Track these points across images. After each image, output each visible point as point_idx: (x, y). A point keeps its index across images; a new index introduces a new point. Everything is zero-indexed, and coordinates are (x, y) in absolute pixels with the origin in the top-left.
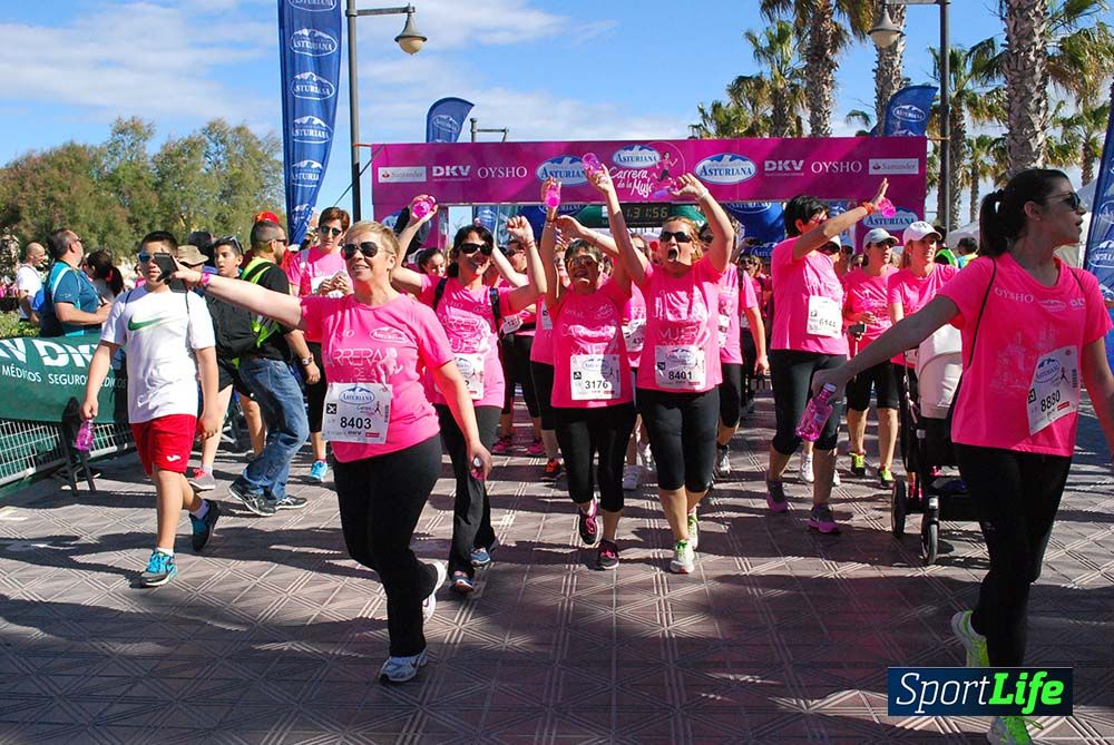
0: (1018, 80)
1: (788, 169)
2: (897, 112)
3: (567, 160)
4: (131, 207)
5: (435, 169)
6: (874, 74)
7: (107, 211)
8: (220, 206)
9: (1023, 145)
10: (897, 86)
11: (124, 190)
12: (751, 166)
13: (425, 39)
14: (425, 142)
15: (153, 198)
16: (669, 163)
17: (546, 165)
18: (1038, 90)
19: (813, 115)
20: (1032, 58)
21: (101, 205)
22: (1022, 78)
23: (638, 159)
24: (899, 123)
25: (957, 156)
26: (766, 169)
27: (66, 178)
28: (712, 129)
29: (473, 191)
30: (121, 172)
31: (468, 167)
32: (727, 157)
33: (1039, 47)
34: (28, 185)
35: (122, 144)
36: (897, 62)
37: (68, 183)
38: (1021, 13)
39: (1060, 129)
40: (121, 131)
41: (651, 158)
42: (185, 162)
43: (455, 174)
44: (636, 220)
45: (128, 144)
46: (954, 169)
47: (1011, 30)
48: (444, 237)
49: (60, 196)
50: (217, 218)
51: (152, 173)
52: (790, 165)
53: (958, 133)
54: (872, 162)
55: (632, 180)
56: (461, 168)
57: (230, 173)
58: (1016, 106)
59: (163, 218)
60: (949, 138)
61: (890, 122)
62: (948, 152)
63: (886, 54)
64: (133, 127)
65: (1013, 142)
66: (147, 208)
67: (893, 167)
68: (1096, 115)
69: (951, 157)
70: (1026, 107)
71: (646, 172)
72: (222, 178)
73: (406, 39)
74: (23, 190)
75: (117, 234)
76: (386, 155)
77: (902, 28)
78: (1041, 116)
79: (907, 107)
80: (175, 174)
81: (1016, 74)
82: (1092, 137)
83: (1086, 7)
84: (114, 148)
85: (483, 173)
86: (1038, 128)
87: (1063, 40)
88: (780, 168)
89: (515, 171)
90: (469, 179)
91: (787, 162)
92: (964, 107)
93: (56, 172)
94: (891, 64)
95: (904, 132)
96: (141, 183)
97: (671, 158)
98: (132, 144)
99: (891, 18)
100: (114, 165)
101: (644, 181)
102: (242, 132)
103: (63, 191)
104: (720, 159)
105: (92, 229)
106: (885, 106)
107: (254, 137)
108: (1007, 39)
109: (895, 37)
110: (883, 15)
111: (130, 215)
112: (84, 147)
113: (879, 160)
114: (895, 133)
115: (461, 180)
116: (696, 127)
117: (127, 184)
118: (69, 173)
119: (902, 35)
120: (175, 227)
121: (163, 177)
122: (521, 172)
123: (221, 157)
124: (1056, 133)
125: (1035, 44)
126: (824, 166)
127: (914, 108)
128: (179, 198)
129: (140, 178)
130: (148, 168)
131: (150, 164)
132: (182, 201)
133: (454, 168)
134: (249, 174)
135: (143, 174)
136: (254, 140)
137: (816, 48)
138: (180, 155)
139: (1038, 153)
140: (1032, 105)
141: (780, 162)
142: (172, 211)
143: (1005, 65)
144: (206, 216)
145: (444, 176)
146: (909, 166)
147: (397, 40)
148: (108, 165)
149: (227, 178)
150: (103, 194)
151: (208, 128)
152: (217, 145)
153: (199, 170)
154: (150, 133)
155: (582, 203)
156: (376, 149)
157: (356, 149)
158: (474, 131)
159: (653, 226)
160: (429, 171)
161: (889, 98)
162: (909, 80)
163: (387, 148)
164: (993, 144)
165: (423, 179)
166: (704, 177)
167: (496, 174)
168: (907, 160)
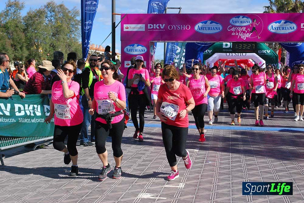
3: (209, 22)
4: (13, 39)
5: (149, 25)
7: (2, 41)
8: (52, 40)
11: (10, 32)
12: (294, 26)
15: (22, 35)
17: (200, 25)
23: (241, 22)
26: (301, 27)
28: (275, 8)
29: (166, 36)
30: (9, 24)
31: (164, 25)
32: (283, 21)
35: (10, 11)
40: (10, 6)
41: (248, 22)
42: (37, 20)
43: (158, 28)
44: (240, 50)
45: (12, 11)
48: (152, 56)
50: (50, 45)
51: (23, 24)
55: (238, 32)
56: (161, 25)
57: (56, 25)
59: (26, 44)
64: (15, 4)
66: (20, 40)
71: (245, 28)
72: (53, 28)
76: (127, 19)
80: (32, 25)
84: (6, 14)
85: (171, 27)
89: (185, 27)
90: (164, 30)
96: (17, 29)
97: (257, 22)
98: (14, 12)
100: (6, 21)
101: (244, 32)
102: (62, 7)
104: (280, 23)
107: (67, 9)
111: (12, 43)
115: (160, 30)
116: (267, 7)
117: (12, 29)
120: (32, 49)
121: (27, 26)
122: (188, 27)
123: (52, 18)
128: (34, 36)
129: (17, 27)
130: (21, 22)
131: (22, 21)
132: (35, 38)
133: (158, 25)
134: (65, 26)
135: (19, 25)
136: (67, 11)
138: (35, 17)
142: (30, 41)
144: (46, 44)
145: (153, 29)
148: (4, 21)
149: (55, 28)
150: (1, 33)
151: (47, 5)
152: (51, 13)
153: (43, 23)
154: (23, 7)
155: (214, 42)
156: (123, 16)
157: (114, 15)
158: (166, 8)
159: (246, 52)
160: (146, 27)
163: (128, 16)
165: (144, 30)
166: (272, 31)
167: (177, 27)
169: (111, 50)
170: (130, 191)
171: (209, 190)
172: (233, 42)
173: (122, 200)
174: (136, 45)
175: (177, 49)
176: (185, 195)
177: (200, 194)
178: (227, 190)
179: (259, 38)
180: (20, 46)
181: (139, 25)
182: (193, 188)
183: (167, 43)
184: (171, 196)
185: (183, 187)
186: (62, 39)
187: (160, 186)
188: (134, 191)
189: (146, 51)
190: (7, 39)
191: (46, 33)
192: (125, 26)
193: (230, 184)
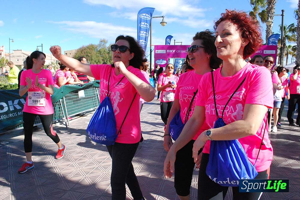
2: (271, 40)
5: (168, 50)
6: (266, 31)
7: (98, 58)
10: (271, 34)
11: (102, 54)
13: (166, 23)
14: (165, 45)
15: (107, 55)
21: (97, 57)
24: (271, 42)
25: (284, 50)
27: (91, 51)
30: (101, 50)
31: (175, 50)
34: (83, 53)
37: (91, 52)
40: (102, 42)
43: (172, 52)
45: (102, 44)
46: (283, 53)
47: (299, 22)
49: (89, 55)
53: (284, 44)
54: (265, 51)
56: (173, 50)
60: (282, 46)
61: (269, 42)
63: (269, 27)
64: (104, 41)
65: (298, 47)
66: (106, 57)
73: (162, 23)
74: (82, 54)
75: (100, 63)
76: (157, 47)
77: (272, 21)
79: (273, 39)
84: (100, 45)
85: (178, 52)
89: (184, 51)
92: (286, 39)
93: (88, 50)
94: (270, 29)
95: (272, 44)
96: (105, 52)
99: (270, 18)
100: (100, 48)
103: (90, 54)
105: (95, 61)
108: (298, 24)
110: (268, 19)
111: (103, 59)
112: (94, 45)
114: (270, 45)
117: (102, 52)
118: (91, 50)
119: (272, 22)
122: (186, 51)
127: (275, 39)
129: (105, 51)
131: (107, 48)
135: (106, 50)
142: (111, 58)
143: (297, 30)
145: (169, 52)
147: (161, 23)
148: (99, 49)
150: (98, 54)
154: (107, 42)
156: (155, 46)
157: (151, 46)
158: (175, 42)
160: (166, 51)
161: (269, 37)
162: (274, 33)
163: (157, 46)
164: (293, 47)
165: (165, 53)
167: (181, 52)
168: (273, 51)
174: (161, 60)
175: (180, 62)
180: (106, 60)
181: (163, 51)
183: (175, 59)
189: (166, 62)
190: (100, 57)
192: (156, 51)
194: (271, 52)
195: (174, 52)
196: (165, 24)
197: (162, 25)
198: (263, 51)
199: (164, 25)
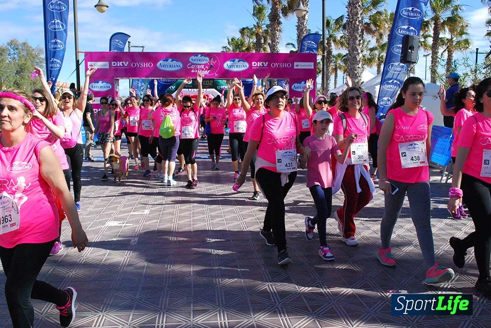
0: (352, 32)
1: (262, 65)
2: (306, 43)
3: (170, 60)
5: (113, 63)
6: (296, 28)
8: (16, 78)
9: (354, 58)
12: (247, 64)
13: (108, 7)
14: (108, 51)
16: (213, 62)
17: (161, 62)
18: (360, 36)
19: (272, 43)
20: (358, 24)
22: (354, 31)
23: (200, 60)
24: (306, 48)
25: (329, 61)
26: (253, 65)
28: (231, 48)
29: (129, 73)
31: (127, 62)
32: (237, 60)
33: (360, 19)
36: (305, 23)
38: (353, 5)
39: (369, 52)
41: (206, 60)
43: (121, 65)
46: (327, 67)
47: (350, 12)
48: (117, 92)
50: (14, 83)
52: (263, 64)
53: (330, 52)
54: (295, 64)
55: (197, 69)
56: (124, 63)
57: (20, 63)
58: (351, 42)
60: (326, 55)
61: (303, 47)
62: (325, 60)
63: (301, 19)
65: (350, 57)
67: (303, 66)
68: (382, 47)
69: (327, 62)
70: (355, 43)
71: (203, 66)
72: (17, 65)
73: (99, 6)
76: (91, 56)
77: (307, 9)
78: (361, 46)
79: (310, 42)
81: (351, 29)
82: (381, 55)
83: (379, 3)
85: (134, 65)
86: (360, 51)
87: (370, 16)
88: (259, 65)
89: (147, 65)
90: (127, 68)
91: (261, 63)
92: (332, 42)
94: (303, 23)
95: (308, 52)
97: (214, 61)
99: (303, 5)
101: (203, 70)
102: (26, 45)
104: (234, 62)
106: (301, 41)
107: (31, 47)
108: (348, 15)
109: (305, 13)
110: (300, 4)
113: (298, 63)
114: (305, 52)
115: (124, 68)
116: (224, 47)
119: (307, 12)
122: (150, 65)
123: (16, 56)
124: (367, 53)
125: (359, 18)
126: (276, 65)
127: (312, 42)
133: (121, 63)
134: (29, 63)
136: (31, 49)
137: (274, 16)
139: (359, 61)
140: (357, 42)
141: (259, 63)
143: (347, 26)
145: (117, 66)
146: (309, 65)
147: (95, 6)
149: (19, 65)
151: (11, 43)
152: (14, 50)
153: (5, 61)
155: (177, 79)
156: (86, 54)
157: (78, 53)
158: (130, 46)
159: (206, 88)
160: (110, 64)
161: (302, 38)
162: (310, 30)
163: (91, 53)
164: (343, 57)
165: (108, 67)
166: (227, 68)
167: (140, 65)
168: (309, 63)
169: (76, 87)
170: (97, 221)
171: (172, 214)
172: (193, 79)
173: (90, 229)
174: (100, 82)
175: (142, 86)
176: (151, 220)
177: (163, 219)
178: (188, 213)
179: (216, 75)
181: (103, 63)
182: (158, 213)
183: (131, 80)
184: (137, 222)
185: (148, 213)
186: (27, 77)
187: (127, 214)
188: (102, 220)
189: (111, 87)
191: (9, 71)
192: (89, 63)
193: (191, 207)
194: (308, 66)
195: (125, 65)
196: (106, 8)
197: (97, 9)
198: (293, 64)
199: (104, 12)
